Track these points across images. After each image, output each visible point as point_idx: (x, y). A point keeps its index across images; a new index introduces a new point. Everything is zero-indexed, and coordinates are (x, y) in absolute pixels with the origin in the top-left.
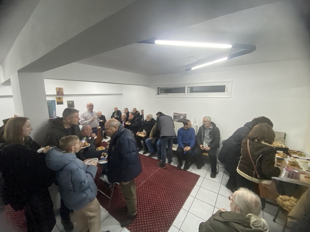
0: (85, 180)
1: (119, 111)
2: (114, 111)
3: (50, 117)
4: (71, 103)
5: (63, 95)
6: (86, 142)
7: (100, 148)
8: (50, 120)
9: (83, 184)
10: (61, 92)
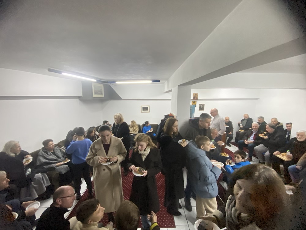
0: (209, 177)
1: (250, 118)
2: (243, 118)
3: (190, 118)
4: (202, 106)
5: (197, 99)
6: (213, 144)
7: (224, 154)
8: (190, 120)
9: (207, 179)
10: (196, 97)
